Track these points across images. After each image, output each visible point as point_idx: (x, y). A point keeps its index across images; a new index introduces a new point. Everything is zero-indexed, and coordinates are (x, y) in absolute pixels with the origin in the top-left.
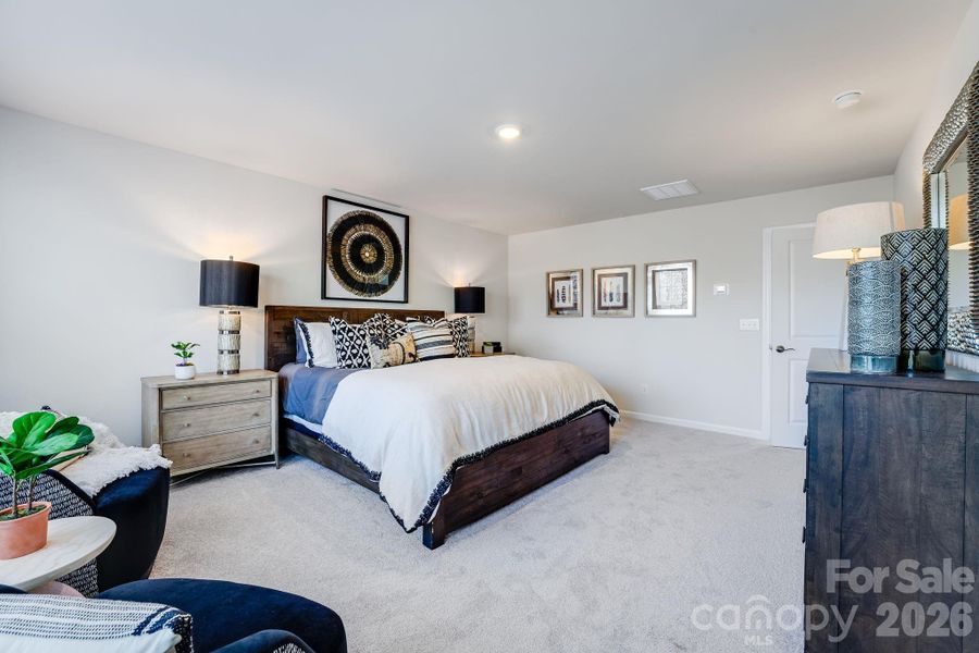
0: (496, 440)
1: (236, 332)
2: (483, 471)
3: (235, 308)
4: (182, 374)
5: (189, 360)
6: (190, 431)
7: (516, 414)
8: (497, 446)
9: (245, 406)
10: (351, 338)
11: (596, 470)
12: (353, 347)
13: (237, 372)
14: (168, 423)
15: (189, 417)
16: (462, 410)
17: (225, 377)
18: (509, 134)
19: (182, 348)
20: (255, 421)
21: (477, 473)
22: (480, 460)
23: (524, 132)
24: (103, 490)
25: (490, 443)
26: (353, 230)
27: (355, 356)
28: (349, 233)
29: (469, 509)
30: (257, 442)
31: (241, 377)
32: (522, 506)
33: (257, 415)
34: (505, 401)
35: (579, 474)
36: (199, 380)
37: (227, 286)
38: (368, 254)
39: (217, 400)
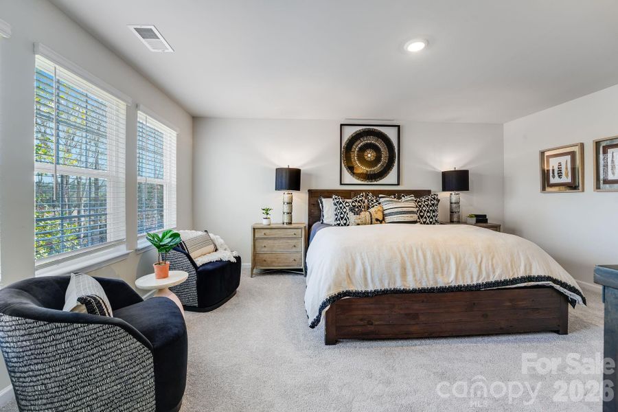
0: (386, 286)
1: (290, 203)
2: (373, 306)
3: (291, 191)
4: (265, 222)
5: (268, 216)
6: (265, 249)
7: (414, 270)
8: (387, 291)
9: (289, 241)
10: (341, 208)
11: (528, 344)
12: (341, 213)
13: (291, 223)
14: (257, 244)
15: (265, 243)
16: (359, 258)
17: (285, 226)
18: (416, 47)
19: (267, 211)
20: (294, 250)
21: (367, 306)
22: (368, 296)
23: (428, 43)
24: (203, 265)
25: (379, 287)
26: (359, 141)
27: (342, 218)
28: (357, 143)
29: (359, 329)
30: (295, 260)
31: (293, 226)
32: (416, 345)
33: (295, 246)
34: (402, 258)
35: (505, 342)
36: (272, 226)
37: (285, 180)
38: (370, 155)
39: (277, 236)
